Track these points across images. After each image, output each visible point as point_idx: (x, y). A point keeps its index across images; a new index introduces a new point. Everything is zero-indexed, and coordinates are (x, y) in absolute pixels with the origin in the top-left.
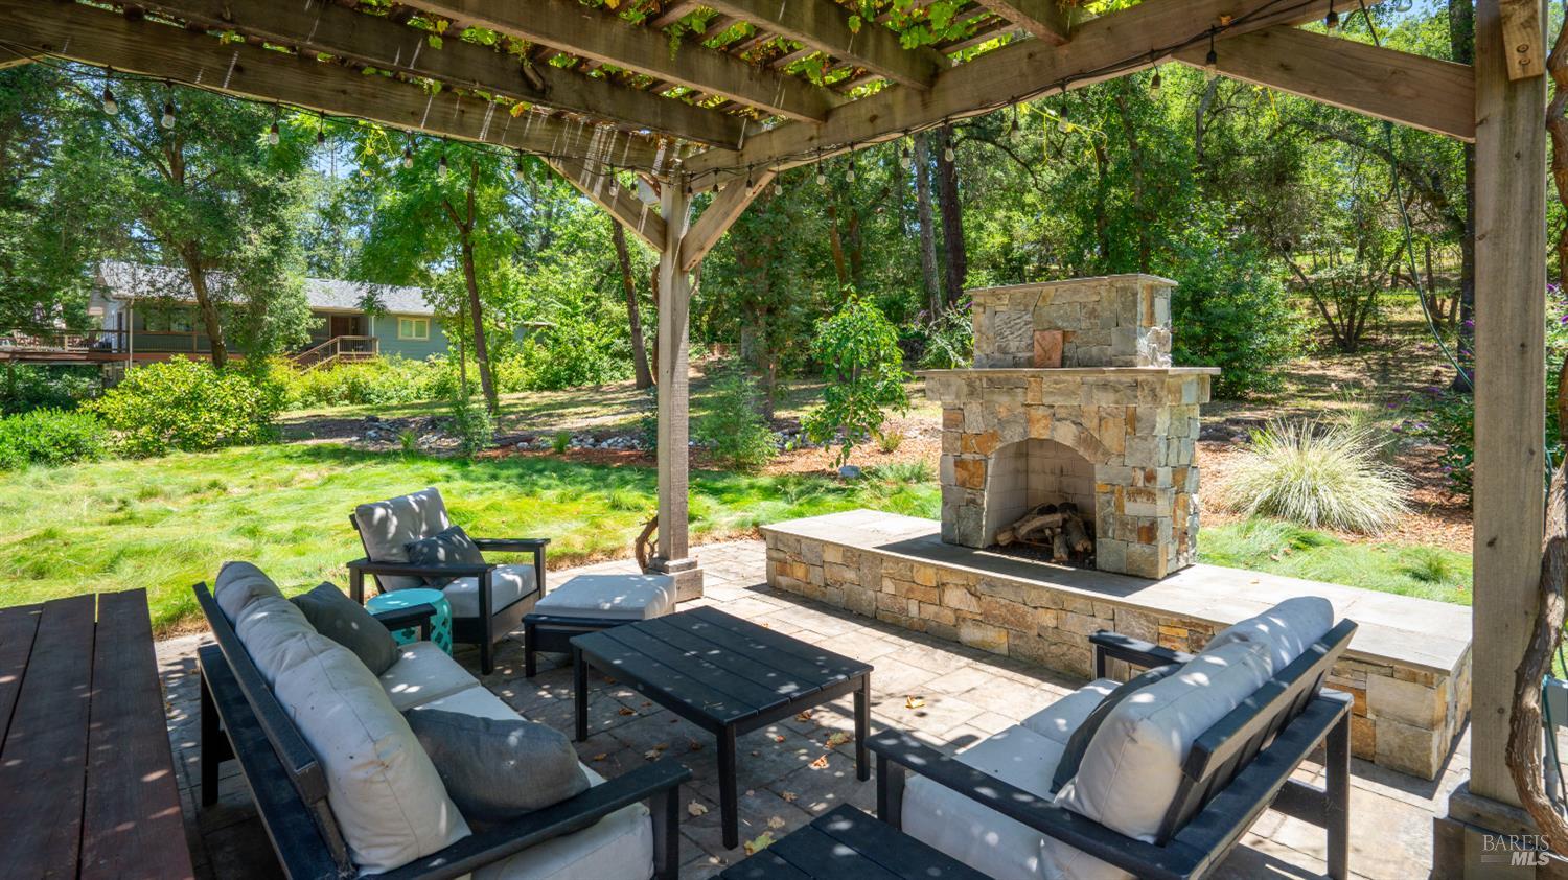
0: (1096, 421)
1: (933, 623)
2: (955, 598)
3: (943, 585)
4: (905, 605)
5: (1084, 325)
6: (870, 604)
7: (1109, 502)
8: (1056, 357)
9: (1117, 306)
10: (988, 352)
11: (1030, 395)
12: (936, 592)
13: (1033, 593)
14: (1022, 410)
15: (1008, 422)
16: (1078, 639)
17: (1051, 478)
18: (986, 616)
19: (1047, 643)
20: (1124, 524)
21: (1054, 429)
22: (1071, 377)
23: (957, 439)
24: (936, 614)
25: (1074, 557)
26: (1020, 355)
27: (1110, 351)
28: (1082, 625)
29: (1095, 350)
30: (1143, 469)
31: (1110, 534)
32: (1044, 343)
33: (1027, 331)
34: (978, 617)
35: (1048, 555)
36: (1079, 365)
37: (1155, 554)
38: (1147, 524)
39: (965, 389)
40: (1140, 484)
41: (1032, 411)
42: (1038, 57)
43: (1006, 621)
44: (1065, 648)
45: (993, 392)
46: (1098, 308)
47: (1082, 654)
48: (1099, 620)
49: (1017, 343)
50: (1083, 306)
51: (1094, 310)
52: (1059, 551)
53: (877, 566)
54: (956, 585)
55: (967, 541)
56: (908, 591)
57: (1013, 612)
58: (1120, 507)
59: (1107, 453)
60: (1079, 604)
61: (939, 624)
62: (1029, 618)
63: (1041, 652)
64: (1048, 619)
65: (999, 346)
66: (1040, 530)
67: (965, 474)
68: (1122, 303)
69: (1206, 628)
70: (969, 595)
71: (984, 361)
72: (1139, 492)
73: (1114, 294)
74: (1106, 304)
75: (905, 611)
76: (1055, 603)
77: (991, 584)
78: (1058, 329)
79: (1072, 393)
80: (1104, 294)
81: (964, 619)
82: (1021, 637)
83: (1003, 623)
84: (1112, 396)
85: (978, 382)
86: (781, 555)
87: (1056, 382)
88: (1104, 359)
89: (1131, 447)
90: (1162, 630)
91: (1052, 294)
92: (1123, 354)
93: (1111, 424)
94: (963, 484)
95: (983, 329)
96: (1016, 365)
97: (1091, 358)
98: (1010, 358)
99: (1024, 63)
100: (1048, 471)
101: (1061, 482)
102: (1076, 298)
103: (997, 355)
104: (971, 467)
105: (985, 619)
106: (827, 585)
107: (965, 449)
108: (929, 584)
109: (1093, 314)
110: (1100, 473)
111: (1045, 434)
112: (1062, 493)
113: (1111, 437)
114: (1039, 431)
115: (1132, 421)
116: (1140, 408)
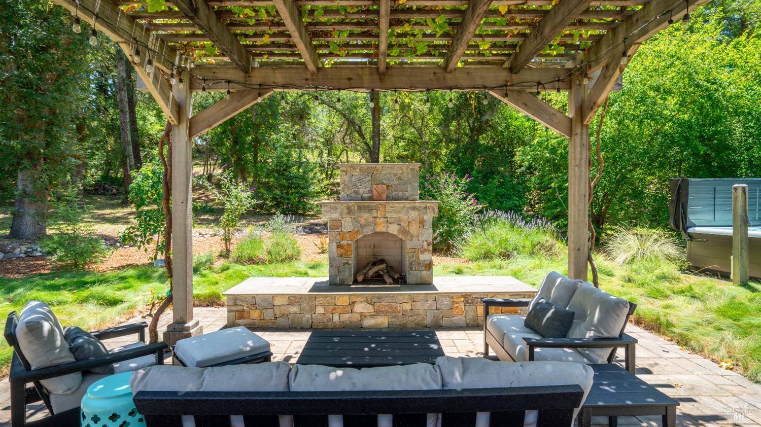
0: (407, 223)
1: (348, 322)
2: (360, 308)
3: (353, 303)
4: (331, 317)
5: (395, 183)
6: (308, 321)
7: (413, 256)
8: (384, 196)
9: (410, 176)
10: (348, 193)
11: (379, 213)
12: (349, 307)
13: (400, 297)
14: (372, 220)
15: (366, 225)
16: (421, 312)
17: (370, 250)
18: (377, 312)
19: (407, 317)
20: (419, 264)
21: (388, 227)
22: (398, 205)
23: (338, 234)
24: (350, 317)
25: (396, 281)
26: (365, 195)
27: (407, 194)
28: (423, 306)
29: (400, 194)
30: (426, 241)
31: (414, 269)
32: (378, 190)
33: (369, 185)
34: (373, 314)
35: (384, 283)
36: (393, 200)
37: (432, 274)
38: (429, 262)
39: (346, 211)
40: (426, 247)
41: (377, 220)
42: (438, 75)
43: (387, 312)
44: (416, 317)
45: (361, 212)
46: (402, 176)
47: (423, 318)
48: (430, 302)
49: (363, 190)
50: (395, 175)
51: (400, 177)
52: (388, 279)
53: (312, 301)
54: (361, 301)
55: (344, 282)
56: (332, 310)
57: (391, 307)
58: (418, 257)
59: (412, 236)
60: (421, 297)
61: (351, 322)
62: (399, 308)
63: (405, 321)
64: (407, 307)
65: (354, 191)
66: (377, 272)
67: (342, 251)
68: (412, 175)
69: (470, 295)
70: (368, 305)
71: (346, 198)
72: (425, 250)
73: (409, 171)
74: (405, 174)
75: (331, 320)
76: (410, 299)
77: (380, 297)
78: (385, 184)
79: (399, 212)
80: (404, 170)
81: (365, 317)
82: (395, 317)
83: (386, 313)
84: (417, 213)
85: (353, 207)
86: (240, 308)
87: (392, 207)
88: (404, 197)
89: (421, 232)
90: (455, 300)
91: (381, 168)
92: (412, 195)
93: (413, 224)
94: (341, 256)
95: (346, 183)
96: (363, 199)
97: (399, 197)
98: (360, 196)
99: (432, 76)
100: (368, 247)
101: (374, 251)
102: (392, 171)
103: (353, 195)
104: (346, 247)
105: (377, 313)
106: (276, 318)
107: (342, 239)
108: (345, 304)
109: (400, 178)
110: (409, 245)
111: (384, 230)
112: (374, 255)
113: (414, 229)
114: (381, 228)
115: (422, 222)
116: (426, 217)
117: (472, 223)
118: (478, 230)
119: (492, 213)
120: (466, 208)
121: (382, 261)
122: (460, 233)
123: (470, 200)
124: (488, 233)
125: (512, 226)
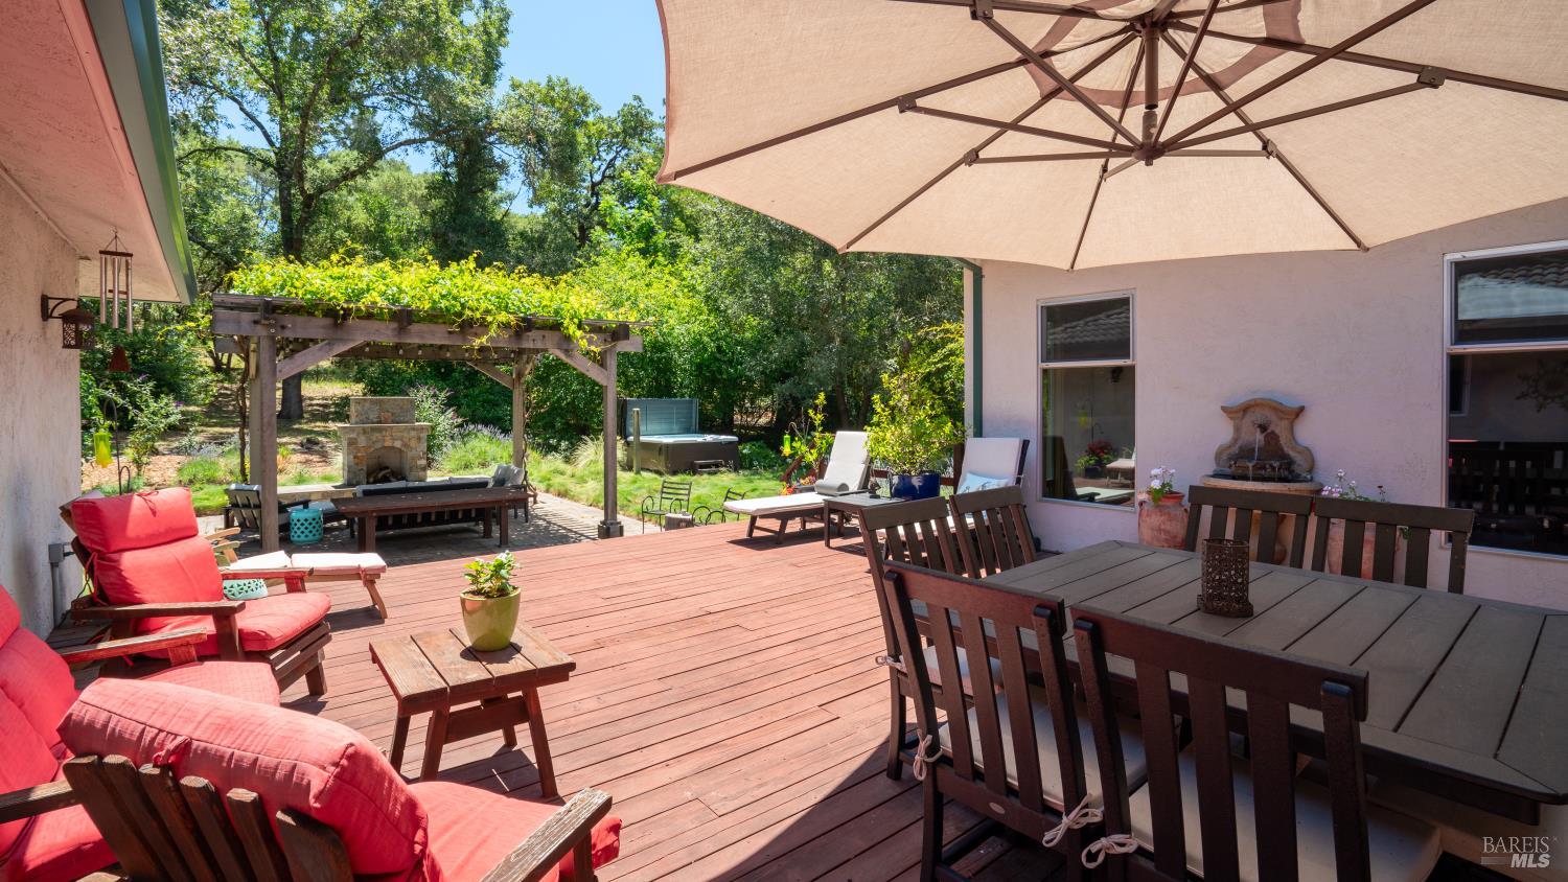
0: (408, 440)
5: (398, 411)
7: (412, 462)
8: (390, 421)
11: (388, 432)
14: (381, 437)
15: (376, 443)
20: (415, 468)
21: (393, 443)
22: (402, 427)
23: (354, 449)
26: (374, 420)
27: (407, 419)
29: (402, 419)
31: (413, 471)
32: (385, 416)
33: (377, 412)
36: (397, 423)
41: (385, 437)
49: (373, 416)
50: (398, 406)
52: (393, 479)
59: (411, 448)
65: (366, 417)
67: (358, 461)
71: (360, 422)
72: (421, 458)
74: (406, 405)
78: (390, 412)
79: (403, 432)
80: (405, 402)
87: (397, 429)
88: (405, 421)
91: (387, 401)
92: (411, 420)
93: (413, 440)
94: (357, 464)
95: (359, 411)
96: (373, 423)
97: (401, 421)
98: (370, 421)
100: (374, 457)
102: (395, 403)
103: (365, 420)
104: (360, 458)
107: (358, 452)
110: (410, 454)
111: (390, 445)
112: (379, 464)
113: (413, 443)
114: (388, 443)
115: (419, 439)
116: (422, 435)
117: (452, 438)
118: (458, 443)
119: (472, 427)
120: (446, 421)
121: (387, 468)
122: (440, 446)
123: (450, 413)
124: (469, 446)
125: (491, 439)
